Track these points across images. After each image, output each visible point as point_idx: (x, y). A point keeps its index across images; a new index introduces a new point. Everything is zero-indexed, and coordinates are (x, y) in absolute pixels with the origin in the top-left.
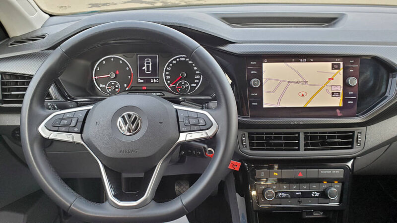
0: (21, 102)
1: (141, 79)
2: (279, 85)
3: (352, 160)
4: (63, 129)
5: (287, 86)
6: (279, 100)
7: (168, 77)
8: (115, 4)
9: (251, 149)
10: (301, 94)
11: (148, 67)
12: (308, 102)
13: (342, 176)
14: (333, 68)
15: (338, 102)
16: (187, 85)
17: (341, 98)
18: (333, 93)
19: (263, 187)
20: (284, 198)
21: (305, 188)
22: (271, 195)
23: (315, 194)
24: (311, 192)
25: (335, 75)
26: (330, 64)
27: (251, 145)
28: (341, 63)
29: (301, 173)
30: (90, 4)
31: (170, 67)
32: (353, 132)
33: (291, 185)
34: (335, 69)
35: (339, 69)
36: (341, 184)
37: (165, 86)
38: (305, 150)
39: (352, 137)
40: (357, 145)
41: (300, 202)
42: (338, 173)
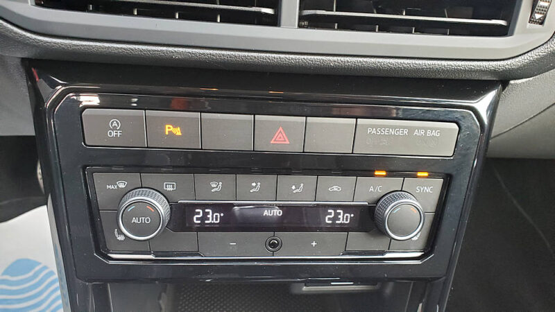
3: (495, 91)
19: (122, 186)
20: (212, 228)
21: (298, 190)
22: (146, 220)
23: (336, 218)
24: (322, 209)
33: (242, 178)
36: (439, 182)
40: (532, 20)
41: (273, 245)
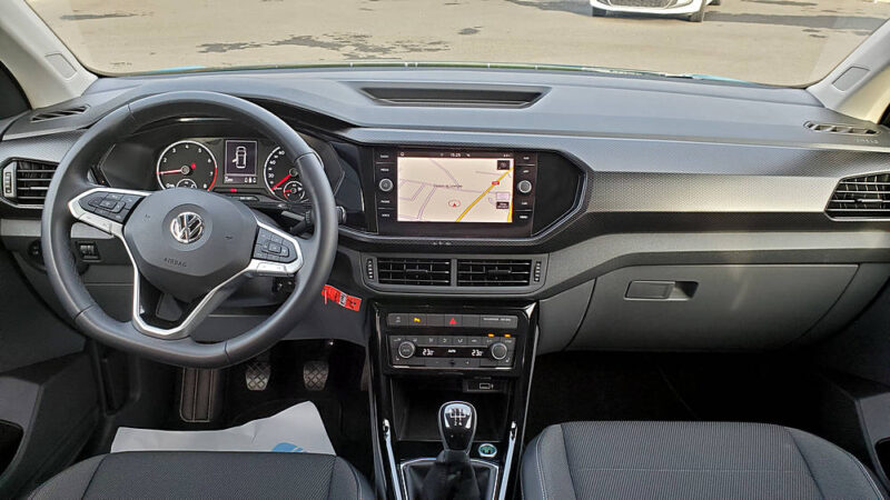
0: (42, 202)
1: (229, 177)
2: (420, 190)
3: (533, 305)
4: (101, 212)
5: (433, 191)
6: (421, 212)
7: (271, 176)
8: (258, 46)
9: (381, 282)
10: (452, 204)
11: (241, 159)
12: (462, 216)
13: (515, 326)
14: (500, 167)
15: (505, 216)
16: (300, 189)
17: (510, 211)
18: (498, 204)
19: (399, 339)
20: (430, 356)
21: (461, 341)
22: (408, 350)
23: (476, 353)
24: (470, 350)
25: (502, 177)
26: (494, 162)
27: (381, 275)
28: (512, 161)
29: (453, 320)
30: (204, 45)
31: (276, 159)
32: (530, 261)
33: (440, 337)
34: (502, 169)
35: (507, 168)
36: (514, 338)
37: (265, 189)
38: (459, 284)
39: (528, 268)
40: (535, 280)
41: (452, 363)
42: (509, 321)
